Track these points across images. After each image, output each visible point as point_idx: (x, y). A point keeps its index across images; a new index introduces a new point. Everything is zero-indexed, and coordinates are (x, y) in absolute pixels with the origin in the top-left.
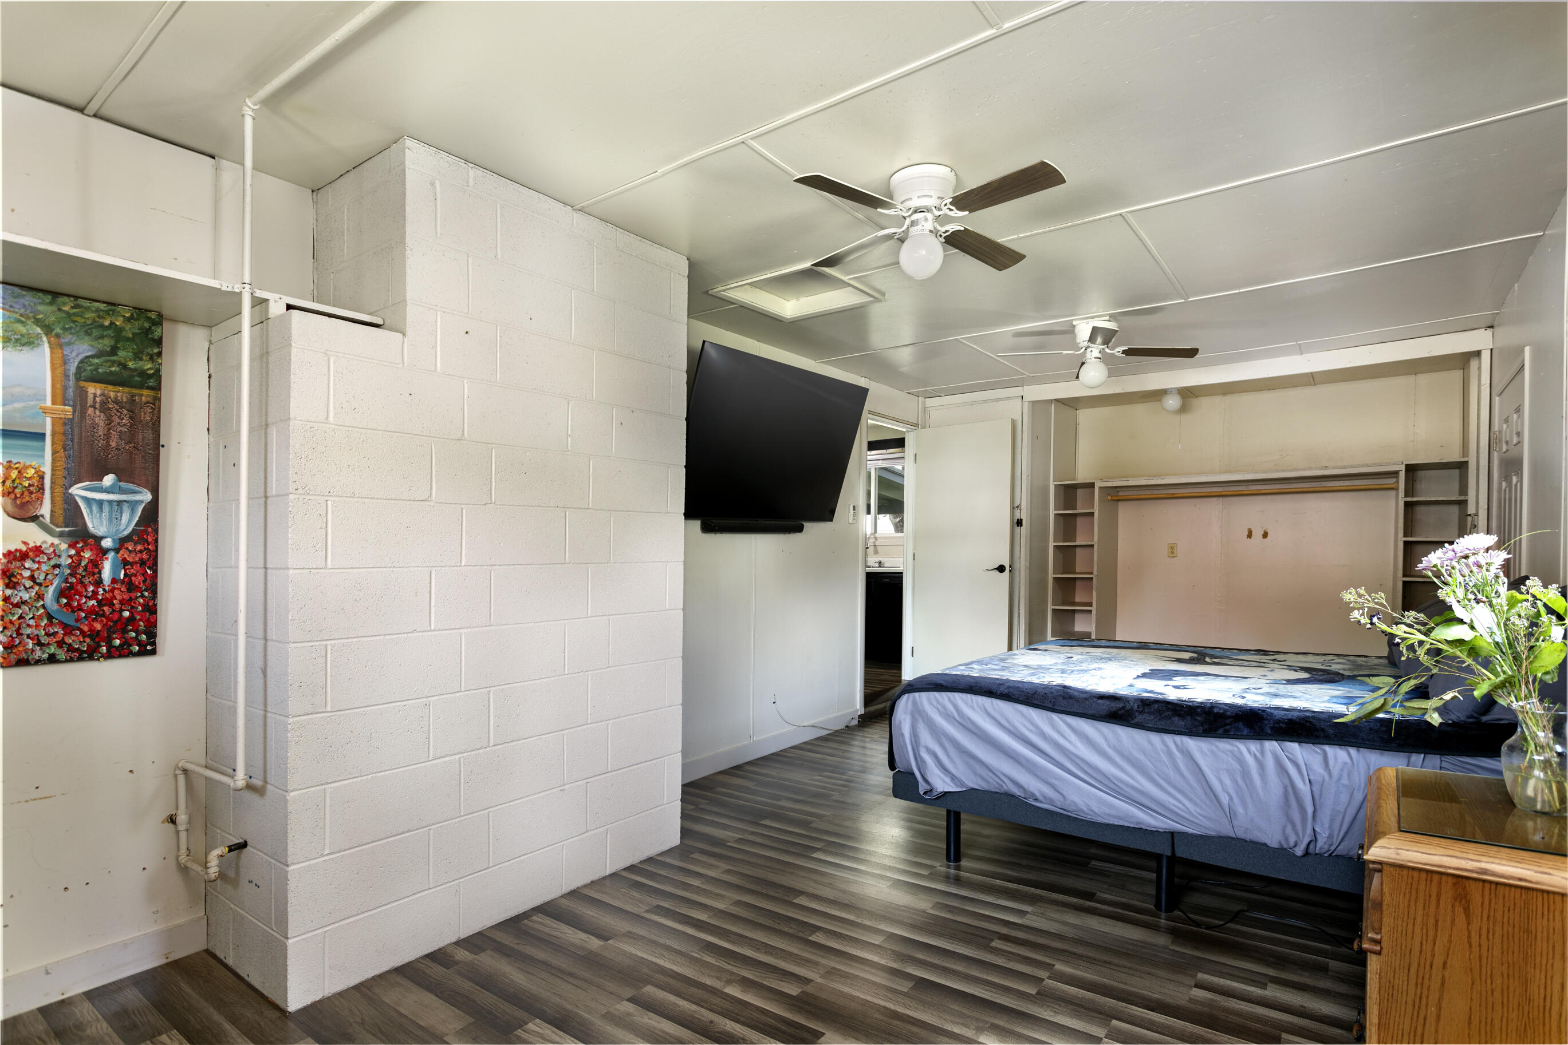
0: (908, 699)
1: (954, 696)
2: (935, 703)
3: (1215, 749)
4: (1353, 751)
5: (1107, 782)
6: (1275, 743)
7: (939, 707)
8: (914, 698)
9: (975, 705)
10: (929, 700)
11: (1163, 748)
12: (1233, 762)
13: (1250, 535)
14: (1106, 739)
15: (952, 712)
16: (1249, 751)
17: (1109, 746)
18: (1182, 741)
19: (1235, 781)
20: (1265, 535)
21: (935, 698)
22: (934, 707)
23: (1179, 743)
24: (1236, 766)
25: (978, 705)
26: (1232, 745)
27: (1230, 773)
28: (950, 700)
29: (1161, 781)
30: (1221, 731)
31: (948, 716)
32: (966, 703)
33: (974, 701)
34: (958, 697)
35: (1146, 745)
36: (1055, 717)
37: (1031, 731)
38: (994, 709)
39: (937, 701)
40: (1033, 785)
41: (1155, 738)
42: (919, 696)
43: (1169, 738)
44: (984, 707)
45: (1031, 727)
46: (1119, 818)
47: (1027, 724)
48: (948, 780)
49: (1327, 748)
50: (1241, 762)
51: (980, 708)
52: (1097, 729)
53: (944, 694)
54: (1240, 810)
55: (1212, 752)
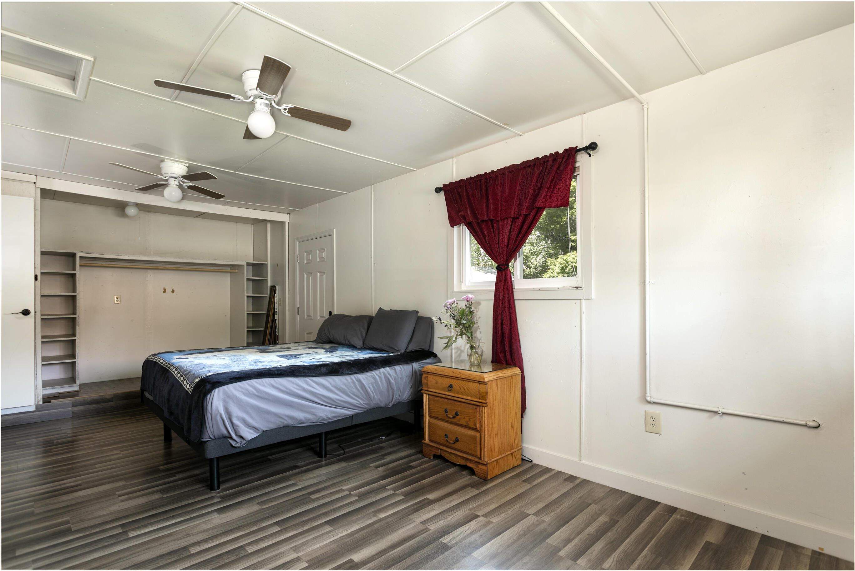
0: (219, 391)
1: (251, 382)
2: (240, 389)
3: (367, 376)
4: (401, 366)
5: (334, 403)
6: (383, 369)
7: (243, 390)
8: (224, 389)
9: (265, 384)
10: (235, 388)
11: (351, 381)
12: (372, 379)
13: (165, 291)
14: (330, 383)
15: (253, 392)
16: (376, 374)
17: (332, 386)
18: (357, 376)
19: (373, 387)
20: (173, 291)
21: (239, 386)
22: (240, 391)
23: (356, 377)
24: (374, 381)
25: (267, 383)
26: (371, 373)
27: (372, 384)
28: (249, 385)
29: (352, 395)
30: (368, 369)
31: (249, 394)
32: (260, 384)
33: (264, 382)
34: (254, 382)
35: (345, 381)
36: (307, 379)
37: (298, 389)
38: (276, 383)
39: (241, 387)
40: (300, 415)
41: (348, 378)
42: (227, 388)
43: (352, 376)
44: (271, 384)
45: (298, 387)
46: (338, 416)
47: (295, 386)
48: (252, 431)
49: (395, 367)
50: (374, 378)
51: (268, 384)
52: (327, 380)
53: (244, 382)
54: (376, 397)
55: (366, 377)
